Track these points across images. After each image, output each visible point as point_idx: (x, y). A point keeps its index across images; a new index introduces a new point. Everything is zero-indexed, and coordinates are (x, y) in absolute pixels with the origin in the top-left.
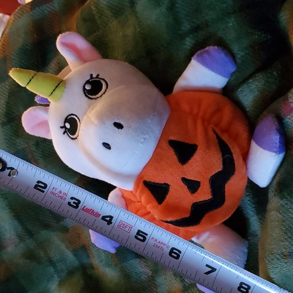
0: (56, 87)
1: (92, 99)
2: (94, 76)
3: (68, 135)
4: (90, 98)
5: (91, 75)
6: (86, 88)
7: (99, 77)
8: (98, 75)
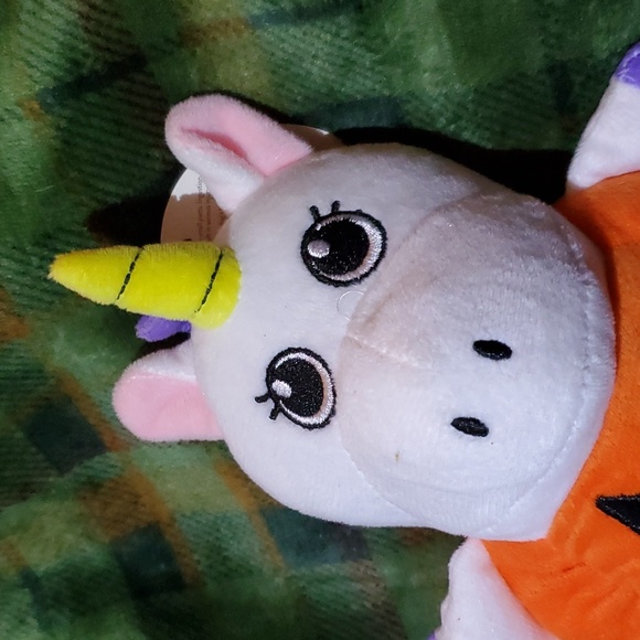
0: (213, 277)
1: (346, 284)
2: (325, 211)
3: (289, 417)
4: (337, 284)
5: (314, 210)
6: (313, 253)
7: (341, 209)
8: (335, 205)
